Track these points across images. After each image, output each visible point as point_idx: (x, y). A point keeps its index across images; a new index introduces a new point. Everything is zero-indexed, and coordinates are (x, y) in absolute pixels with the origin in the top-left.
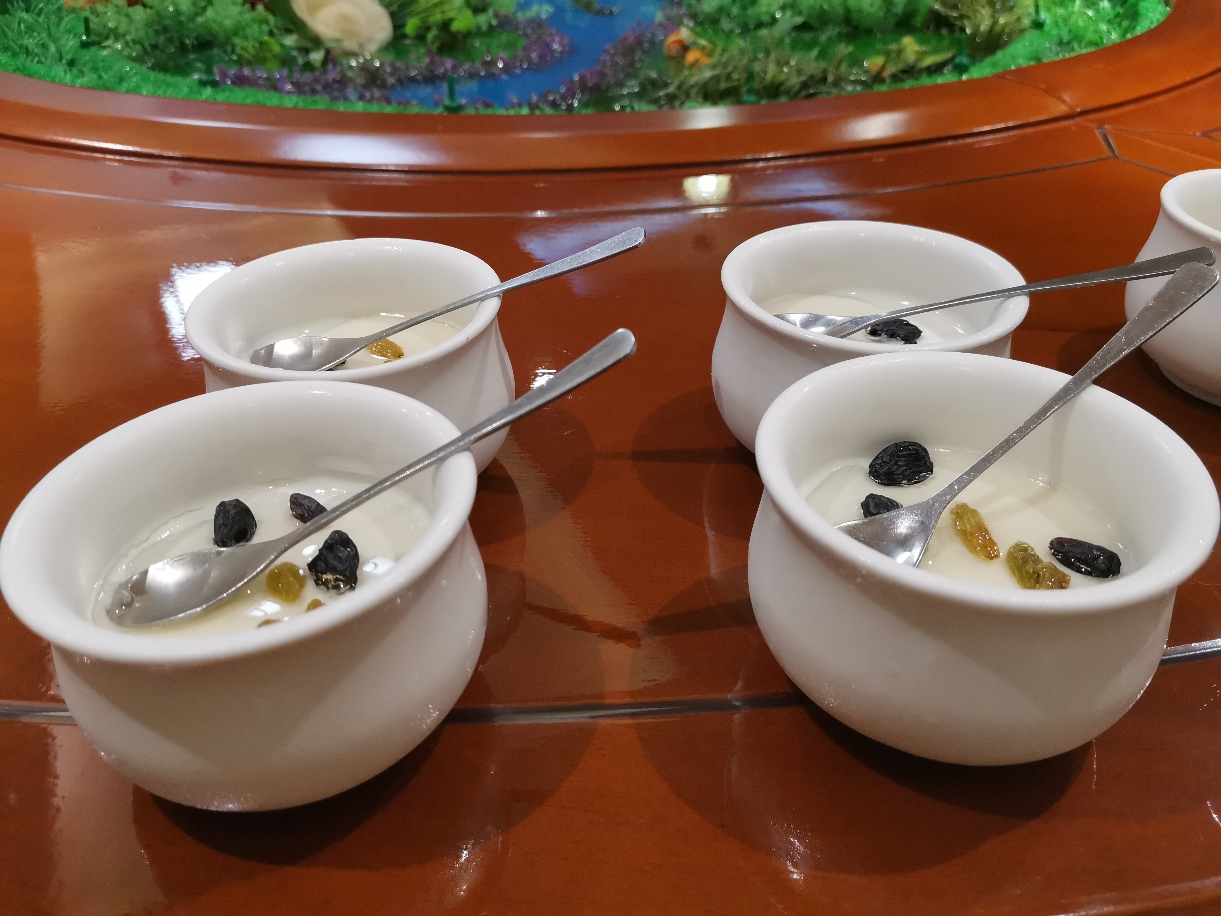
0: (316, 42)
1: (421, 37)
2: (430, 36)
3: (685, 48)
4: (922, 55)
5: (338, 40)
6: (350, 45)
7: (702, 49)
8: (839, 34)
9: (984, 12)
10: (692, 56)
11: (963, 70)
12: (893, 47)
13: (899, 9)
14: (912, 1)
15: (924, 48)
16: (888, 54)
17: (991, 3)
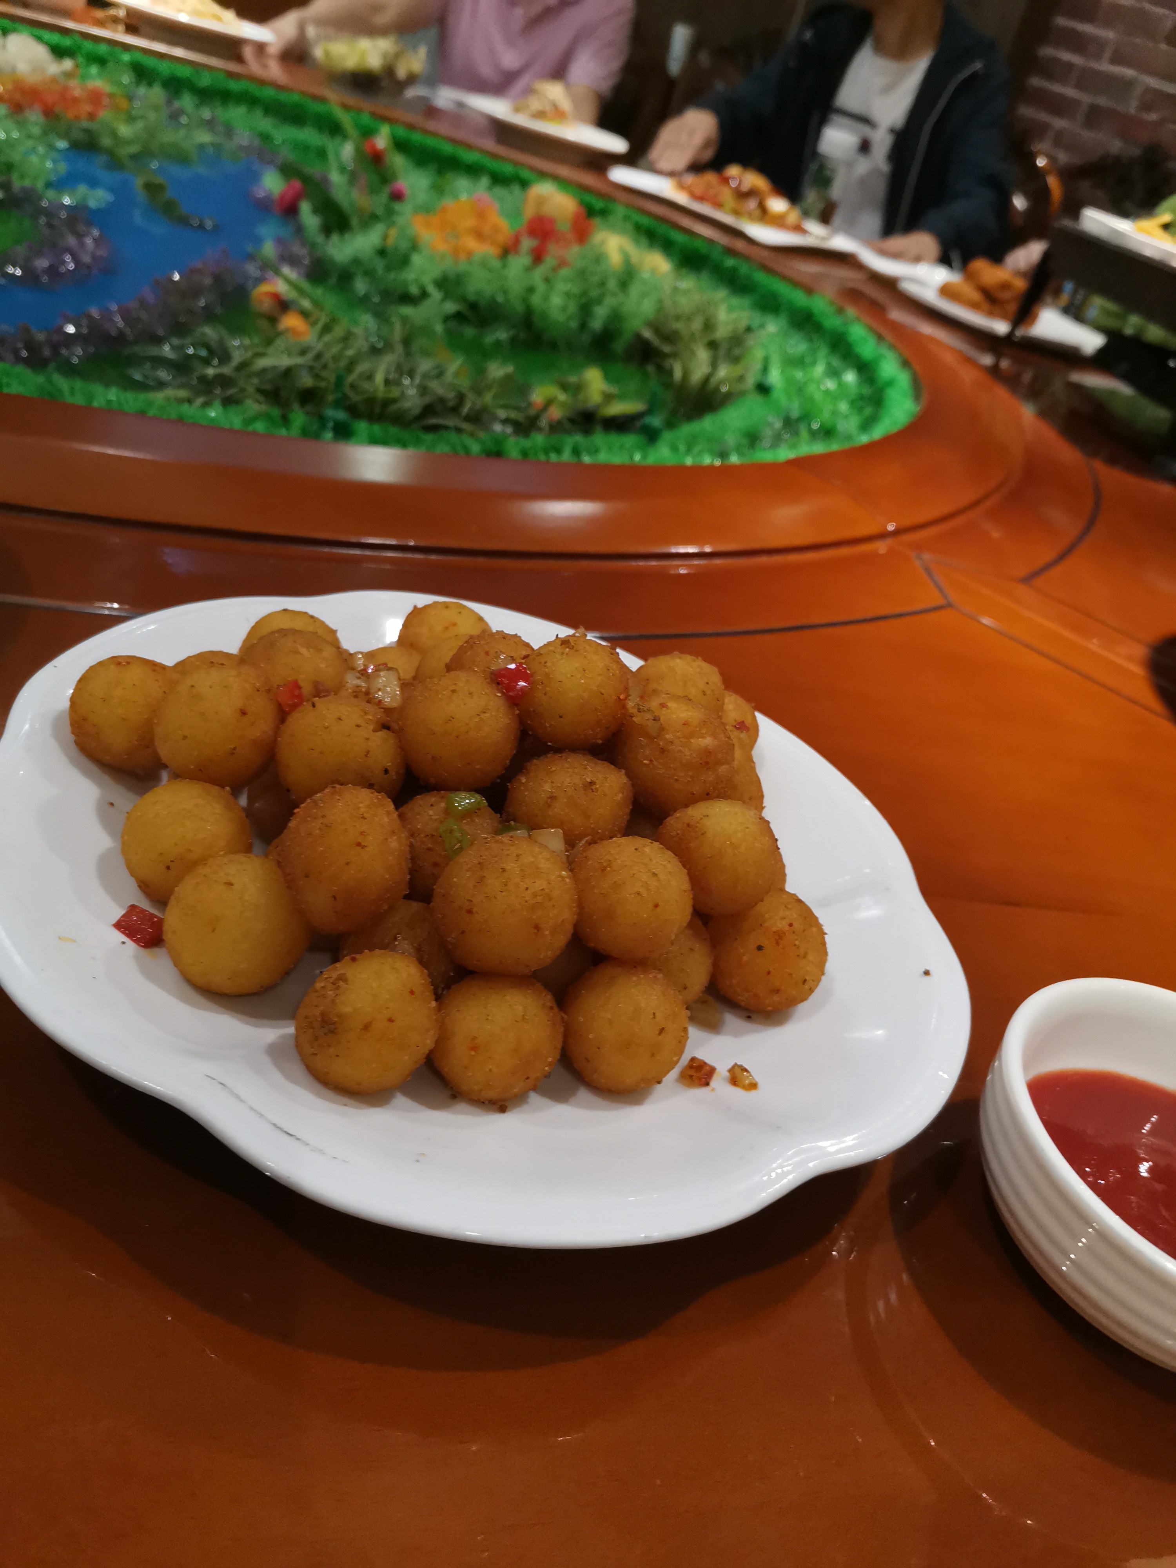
3: (283, 305)
4: (608, 398)
7: (305, 314)
8: (513, 340)
9: (703, 355)
10: (291, 321)
11: (652, 436)
12: (573, 379)
13: (597, 324)
14: (616, 318)
15: (613, 389)
16: (564, 387)
17: (713, 345)
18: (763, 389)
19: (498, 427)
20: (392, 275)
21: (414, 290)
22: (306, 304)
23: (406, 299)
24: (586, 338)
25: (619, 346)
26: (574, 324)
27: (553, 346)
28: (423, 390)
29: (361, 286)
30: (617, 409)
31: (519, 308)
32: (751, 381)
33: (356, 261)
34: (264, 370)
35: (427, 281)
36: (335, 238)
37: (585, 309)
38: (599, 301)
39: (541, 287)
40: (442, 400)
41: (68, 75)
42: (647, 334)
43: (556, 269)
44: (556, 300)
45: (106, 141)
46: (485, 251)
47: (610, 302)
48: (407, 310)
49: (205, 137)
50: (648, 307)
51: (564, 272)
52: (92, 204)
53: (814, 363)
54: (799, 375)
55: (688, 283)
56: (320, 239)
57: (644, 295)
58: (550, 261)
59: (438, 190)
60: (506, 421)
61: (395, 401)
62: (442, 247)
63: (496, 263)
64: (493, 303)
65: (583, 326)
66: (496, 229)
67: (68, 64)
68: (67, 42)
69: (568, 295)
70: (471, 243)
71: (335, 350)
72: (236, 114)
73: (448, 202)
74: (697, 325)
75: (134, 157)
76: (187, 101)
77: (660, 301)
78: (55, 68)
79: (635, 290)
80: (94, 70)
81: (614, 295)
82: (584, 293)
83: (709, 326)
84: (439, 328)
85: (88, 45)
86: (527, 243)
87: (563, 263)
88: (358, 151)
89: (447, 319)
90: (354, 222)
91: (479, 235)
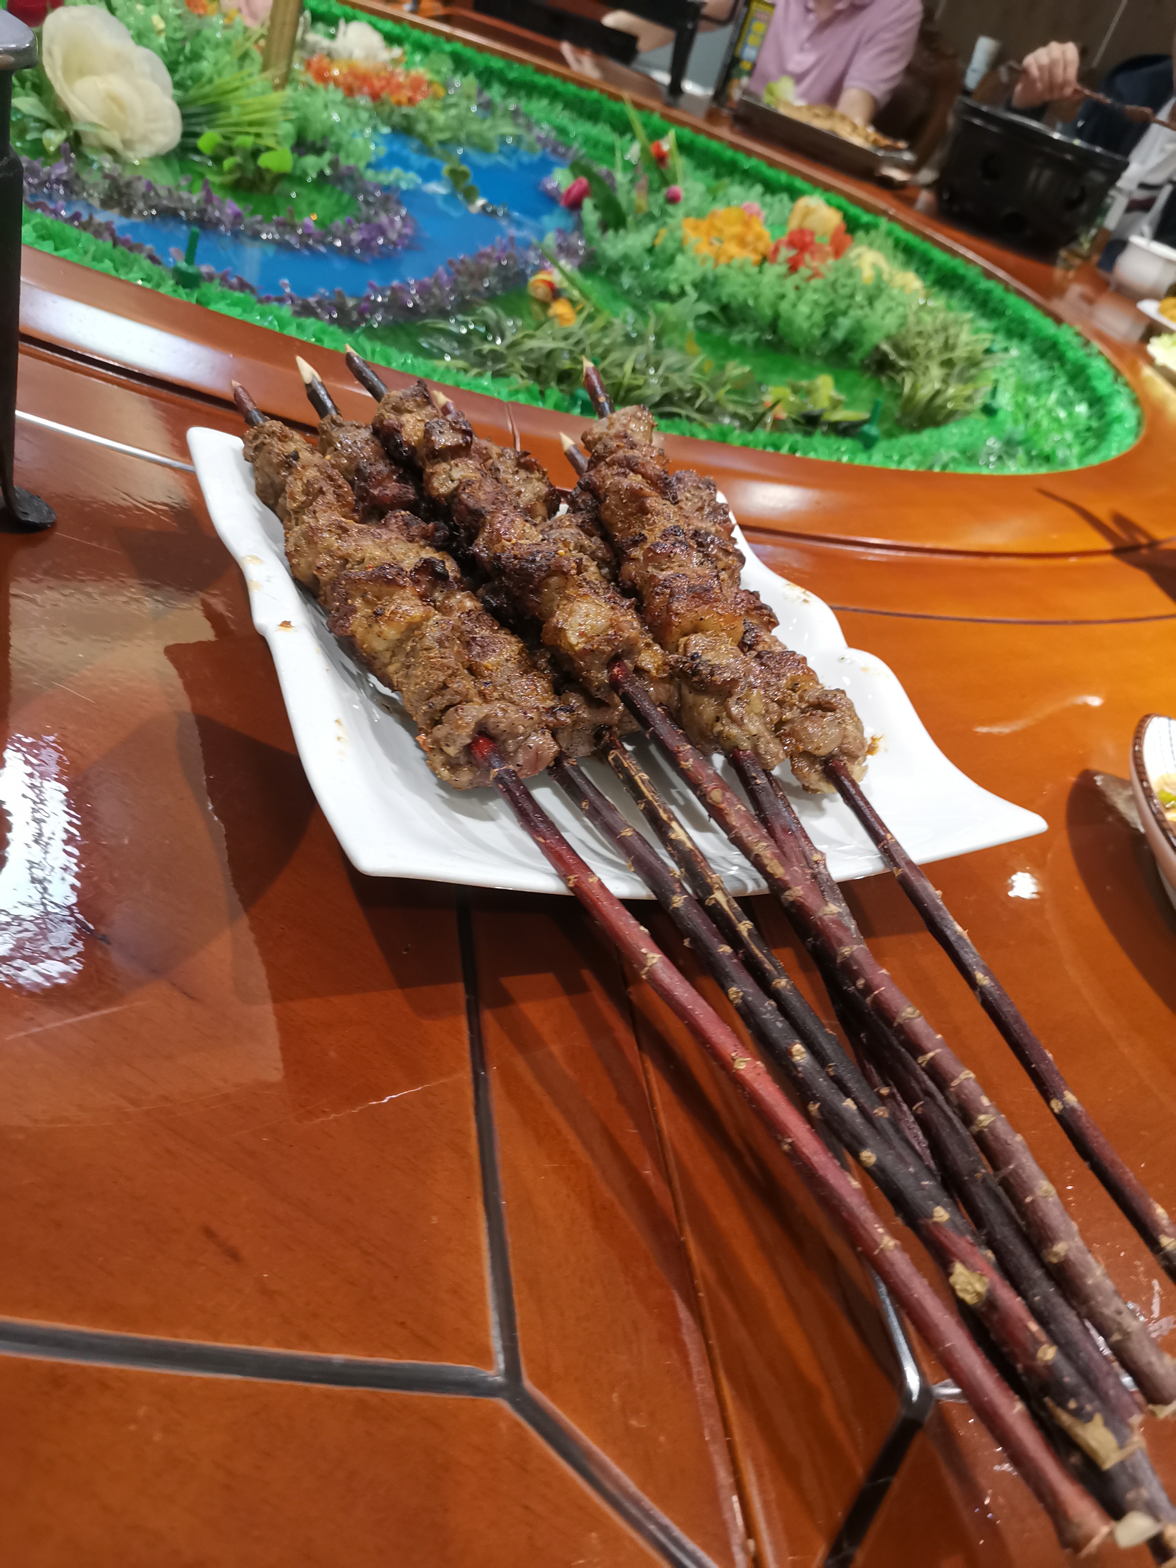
0: (62, 118)
1: (217, 159)
2: (228, 163)
3: (556, 293)
4: (836, 405)
5: (96, 126)
6: (112, 137)
7: (573, 302)
8: (758, 342)
9: (936, 372)
10: (560, 308)
11: (869, 443)
12: (804, 383)
13: (839, 334)
14: (858, 329)
15: (842, 397)
16: (796, 390)
17: (948, 364)
18: (989, 411)
19: (727, 420)
20: (657, 272)
21: (674, 289)
22: (576, 293)
23: (666, 296)
24: (826, 346)
25: (856, 357)
26: (817, 332)
27: (795, 351)
28: (665, 381)
29: (626, 280)
30: (841, 415)
31: (768, 312)
32: (979, 402)
33: (626, 257)
34: (531, 350)
35: (687, 281)
36: (610, 233)
37: (830, 319)
38: (845, 313)
39: (792, 295)
40: (681, 391)
41: (396, 62)
42: (886, 347)
43: (809, 279)
44: (804, 309)
45: (421, 127)
46: (747, 257)
47: (855, 313)
48: (664, 306)
49: (507, 128)
50: (890, 323)
51: (815, 283)
52: (404, 186)
53: (1049, 391)
54: (1031, 400)
55: (938, 302)
56: (597, 234)
57: (889, 310)
58: (804, 271)
59: (713, 194)
60: (735, 416)
61: (639, 387)
62: (706, 250)
63: (754, 270)
64: (745, 306)
65: (825, 335)
66: (759, 237)
67: (397, 51)
68: (396, 30)
69: (816, 303)
70: (733, 248)
71: (594, 338)
72: (538, 107)
73: (719, 208)
74: (935, 344)
75: (442, 143)
76: (496, 92)
77: (905, 317)
78: (386, 54)
79: (880, 306)
80: (418, 57)
81: (862, 307)
82: (832, 303)
83: (947, 346)
84: (690, 325)
85: (416, 34)
86: (786, 253)
87: (816, 274)
88: (643, 150)
89: (698, 317)
90: (630, 219)
91: (742, 242)
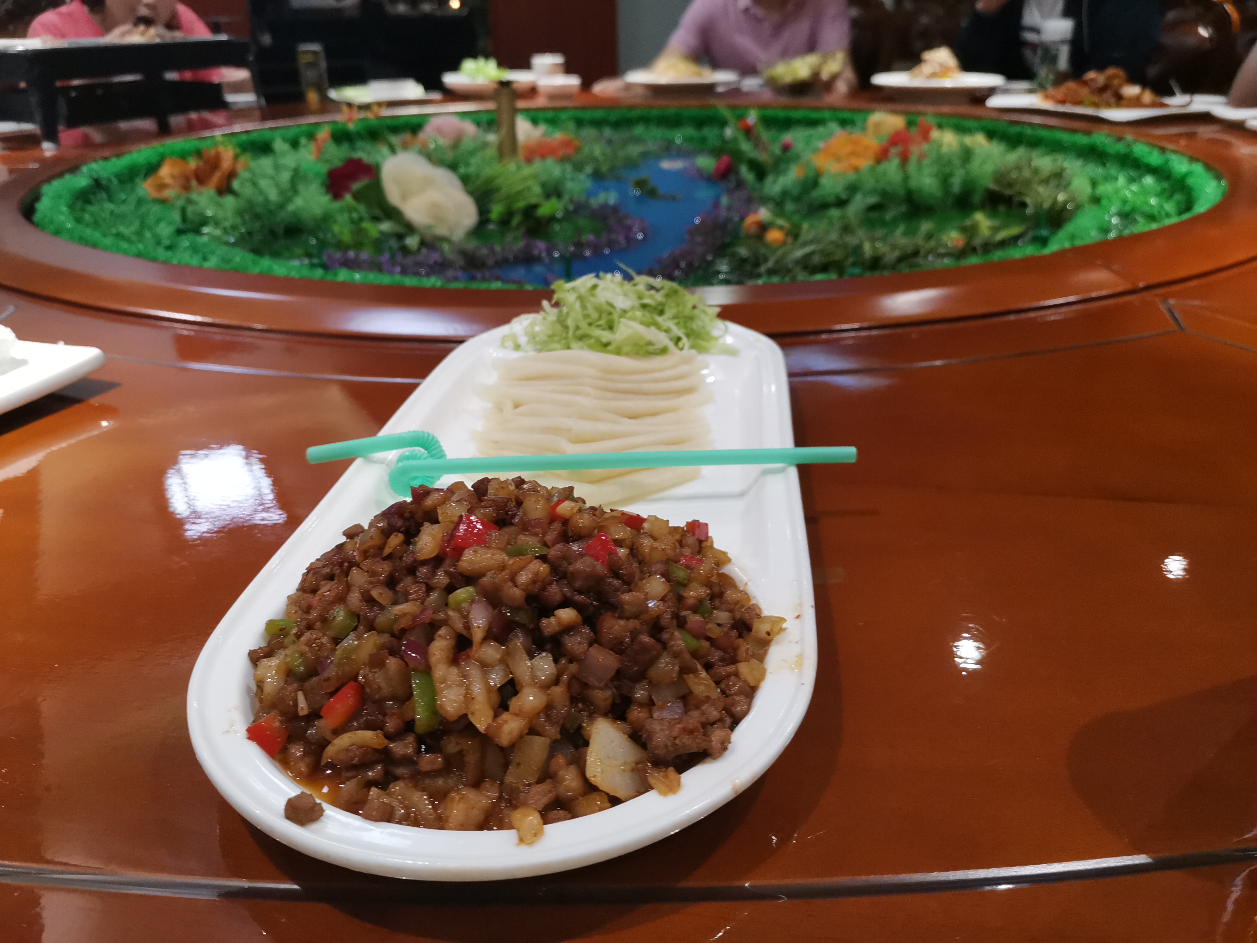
0: (409, 228)
1: (505, 222)
2: (516, 221)
3: (763, 227)
4: (995, 230)
5: (430, 227)
6: (441, 231)
7: (781, 228)
8: (904, 213)
9: (1042, 189)
11: (1044, 242)
13: (956, 189)
14: (968, 181)
15: (998, 223)
16: (962, 230)
17: (1045, 181)
18: (1097, 199)
20: (811, 195)
22: (779, 222)
23: (828, 206)
24: (951, 200)
26: (941, 193)
30: (1002, 235)
31: (902, 191)
32: (1085, 197)
37: (946, 182)
41: (544, 135)
42: (993, 187)
43: (920, 161)
44: (926, 180)
46: (865, 164)
47: (959, 172)
50: (989, 170)
52: (612, 202)
53: (1115, 178)
57: (983, 163)
63: (875, 168)
64: (885, 193)
65: (947, 192)
66: (867, 147)
67: (541, 128)
69: (932, 175)
70: (855, 161)
74: (1026, 172)
75: (612, 170)
77: (995, 163)
79: (975, 161)
81: (961, 168)
82: (942, 171)
83: (1034, 171)
86: (893, 151)
87: (922, 157)
88: (735, 130)
89: (866, 210)
90: (770, 169)
91: (857, 155)
